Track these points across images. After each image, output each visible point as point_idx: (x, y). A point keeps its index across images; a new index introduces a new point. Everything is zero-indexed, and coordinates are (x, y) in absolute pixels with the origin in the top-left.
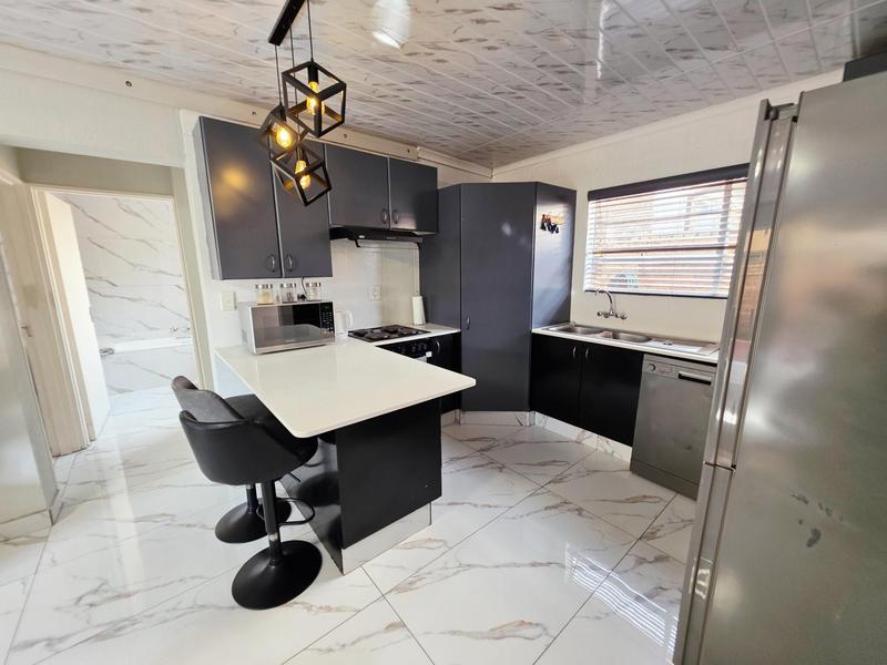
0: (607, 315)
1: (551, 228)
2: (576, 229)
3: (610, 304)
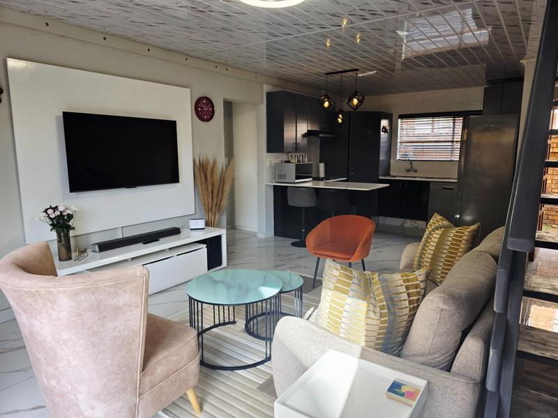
0: (408, 171)
1: (386, 131)
2: (392, 131)
3: (411, 165)
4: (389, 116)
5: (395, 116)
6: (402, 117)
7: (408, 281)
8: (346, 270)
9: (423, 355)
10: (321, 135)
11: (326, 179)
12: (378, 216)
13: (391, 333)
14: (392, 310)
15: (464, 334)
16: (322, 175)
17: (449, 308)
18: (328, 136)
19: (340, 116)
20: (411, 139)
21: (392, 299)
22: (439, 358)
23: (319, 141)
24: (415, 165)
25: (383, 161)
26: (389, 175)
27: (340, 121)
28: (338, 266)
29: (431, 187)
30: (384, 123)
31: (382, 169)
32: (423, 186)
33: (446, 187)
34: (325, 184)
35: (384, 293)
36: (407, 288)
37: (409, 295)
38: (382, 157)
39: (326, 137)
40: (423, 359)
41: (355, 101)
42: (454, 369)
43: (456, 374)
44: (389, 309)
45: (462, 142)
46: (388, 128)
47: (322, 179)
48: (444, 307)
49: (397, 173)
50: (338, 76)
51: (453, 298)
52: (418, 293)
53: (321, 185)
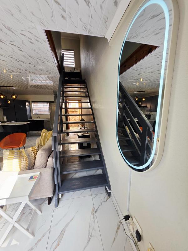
0: (37, 117)
1: (28, 106)
2: (30, 106)
3: (38, 116)
4: (28, 102)
5: (30, 102)
6: (33, 102)
7: (33, 149)
8: (12, 151)
9: (39, 166)
10: (2, 107)
11: (7, 122)
12: (30, 131)
13: (30, 164)
14: (29, 158)
15: (48, 157)
16: (5, 120)
17: (43, 153)
18: (5, 107)
19: (9, 101)
20: (37, 108)
21: (29, 155)
22: (43, 165)
23: (2, 109)
24: (39, 116)
25: (28, 115)
26: (31, 119)
27: (9, 103)
28: (9, 151)
29: (44, 121)
30: (27, 103)
31: (28, 117)
32: (42, 121)
33: (48, 121)
34: (8, 124)
35: (26, 154)
36: (33, 151)
37: (34, 152)
38: (28, 113)
39: (4, 108)
40: (39, 167)
41: (14, 97)
42: (47, 166)
43: (48, 167)
44: (28, 158)
45: (50, 109)
46: (29, 105)
47: (6, 122)
48: (42, 153)
49: (34, 118)
50: (6, 88)
51: (44, 150)
52: (36, 151)
53: (6, 124)
